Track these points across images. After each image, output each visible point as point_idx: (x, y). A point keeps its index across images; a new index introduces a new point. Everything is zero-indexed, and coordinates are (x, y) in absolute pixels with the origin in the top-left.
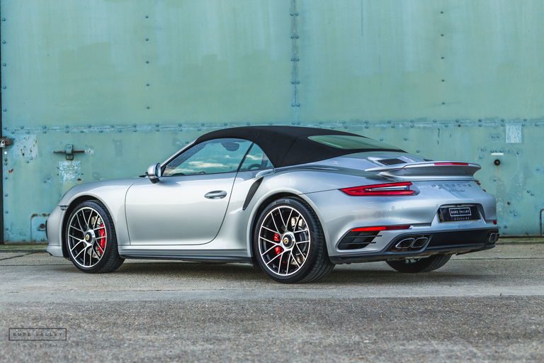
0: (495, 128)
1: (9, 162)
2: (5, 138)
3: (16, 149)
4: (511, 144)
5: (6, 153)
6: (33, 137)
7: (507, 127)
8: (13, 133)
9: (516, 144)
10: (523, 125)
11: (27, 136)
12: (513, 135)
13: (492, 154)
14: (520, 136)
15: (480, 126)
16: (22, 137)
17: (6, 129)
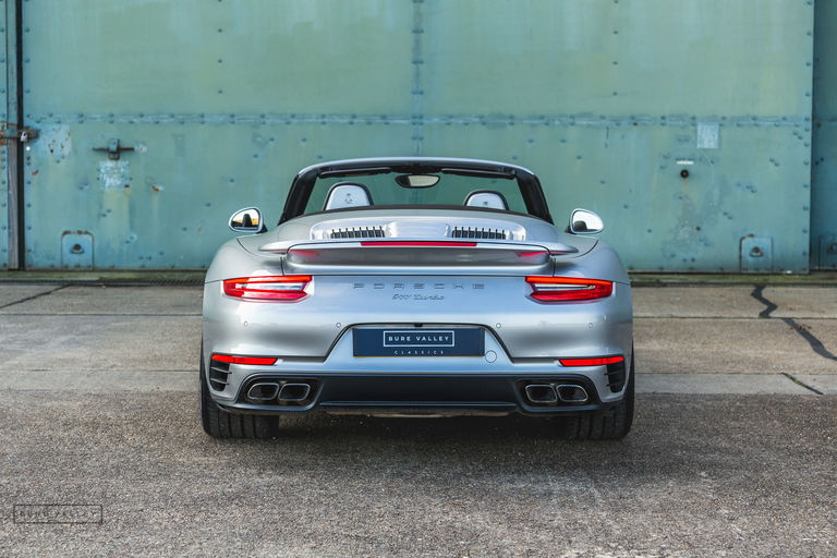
0: (683, 128)
1: (33, 161)
2: (28, 128)
3: (43, 143)
4: (705, 150)
5: (28, 148)
6: (65, 128)
7: (699, 128)
8: (38, 122)
9: (709, 149)
10: (721, 125)
11: (57, 127)
12: (707, 138)
13: (679, 163)
14: (716, 138)
15: (663, 125)
16: (51, 127)
17: (28, 116)
